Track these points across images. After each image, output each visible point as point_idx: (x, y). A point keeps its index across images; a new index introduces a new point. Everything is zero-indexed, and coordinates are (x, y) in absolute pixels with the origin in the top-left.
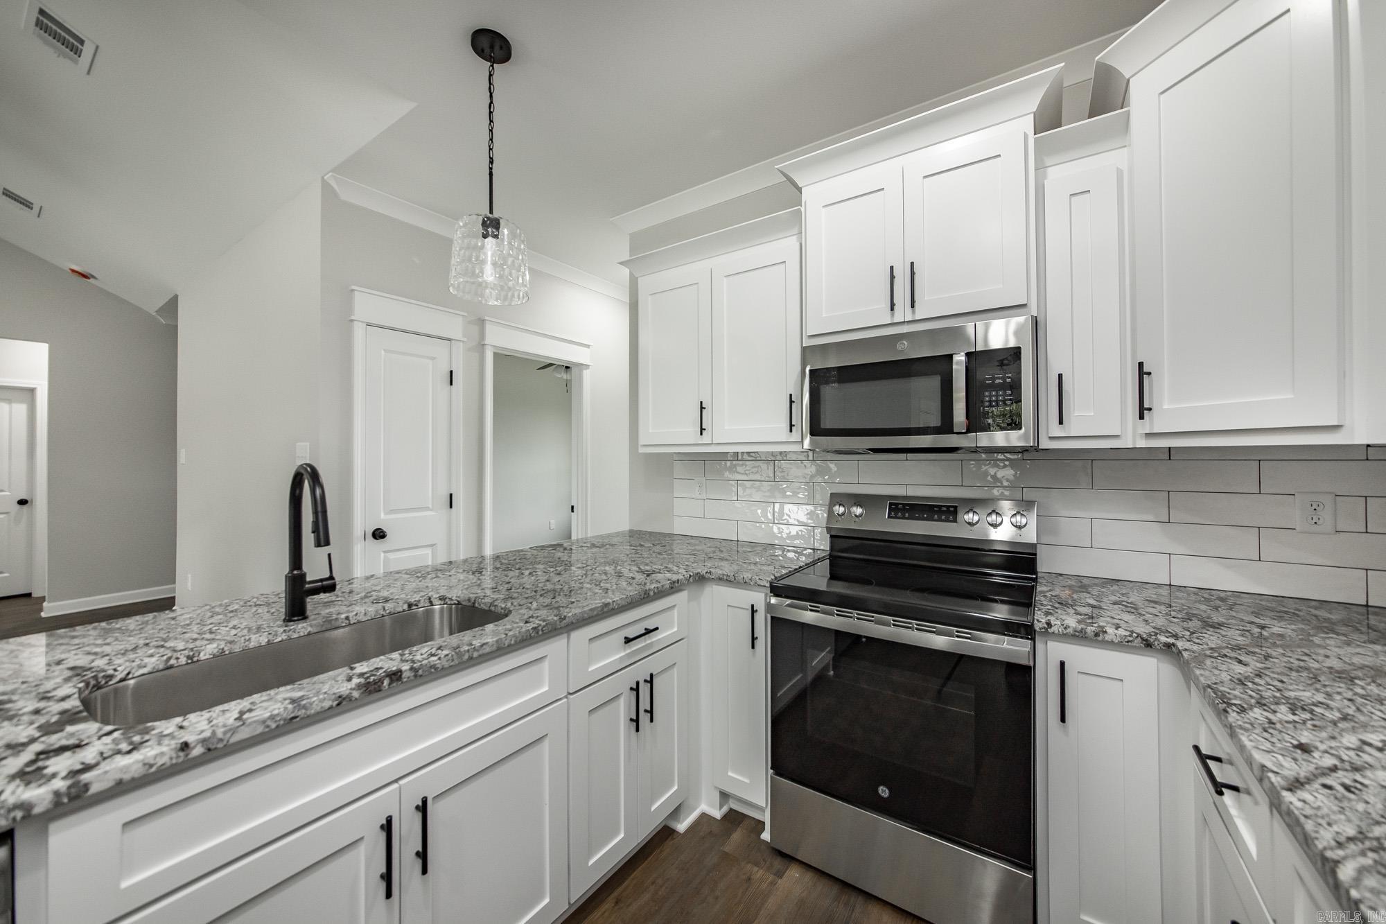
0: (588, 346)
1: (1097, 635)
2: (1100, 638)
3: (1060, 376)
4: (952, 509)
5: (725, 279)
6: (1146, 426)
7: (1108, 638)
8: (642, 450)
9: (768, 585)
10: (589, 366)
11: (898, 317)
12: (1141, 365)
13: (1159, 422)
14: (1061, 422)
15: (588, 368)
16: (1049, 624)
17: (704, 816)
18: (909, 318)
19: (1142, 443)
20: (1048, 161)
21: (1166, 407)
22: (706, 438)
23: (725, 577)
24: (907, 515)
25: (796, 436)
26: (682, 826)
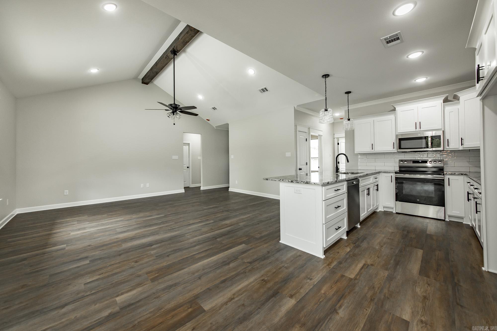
0: (322, 131)
1: (454, 174)
3: (448, 139)
6: (462, 146)
8: (355, 153)
12: (462, 138)
14: (448, 146)
20: (445, 106)
21: (466, 144)
22: (373, 150)
25: (395, 149)
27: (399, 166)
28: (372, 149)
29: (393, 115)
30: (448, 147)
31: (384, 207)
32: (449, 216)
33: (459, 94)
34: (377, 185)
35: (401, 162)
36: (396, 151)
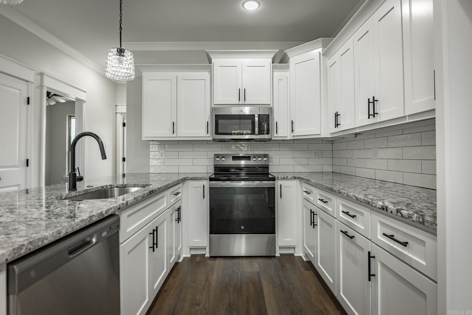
0: (85, 92)
2: (287, 178)
3: (277, 122)
4: (249, 157)
5: (182, 81)
7: (289, 178)
8: (143, 139)
9: (208, 178)
10: (85, 101)
11: (241, 103)
13: (295, 133)
15: (85, 103)
16: (278, 177)
17: (184, 258)
18: (243, 103)
19: (292, 138)
21: (296, 130)
23: (193, 178)
24: (238, 159)
25: (209, 135)
26: (180, 260)
27: (215, 165)
28: (174, 132)
29: (208, 72)
30: (276, 135)
31: (190, 249)
32: (281, 248)
33: (290, 53)
34: (179, 209)
35: (218, 159)
36: (211, 139)
